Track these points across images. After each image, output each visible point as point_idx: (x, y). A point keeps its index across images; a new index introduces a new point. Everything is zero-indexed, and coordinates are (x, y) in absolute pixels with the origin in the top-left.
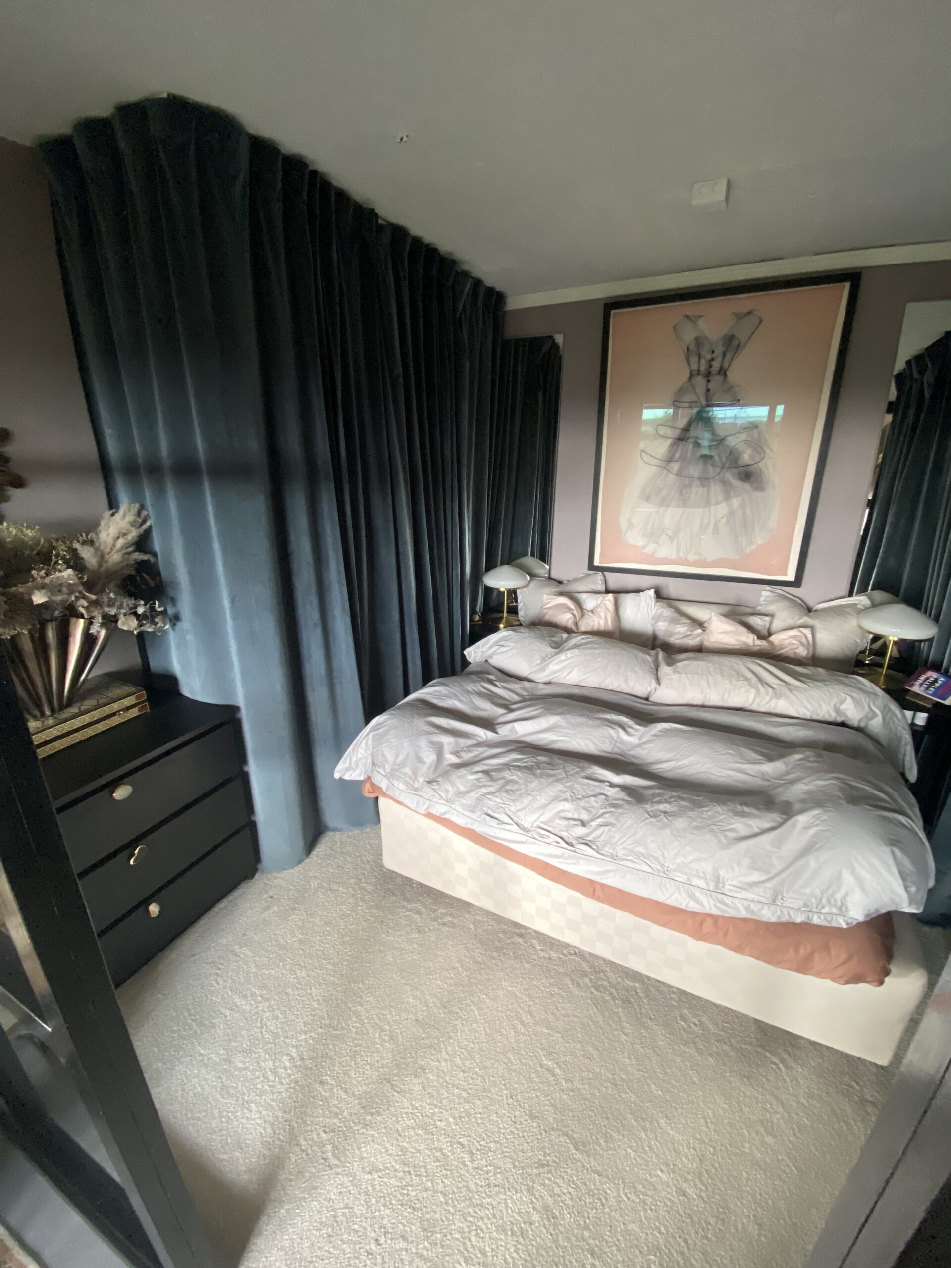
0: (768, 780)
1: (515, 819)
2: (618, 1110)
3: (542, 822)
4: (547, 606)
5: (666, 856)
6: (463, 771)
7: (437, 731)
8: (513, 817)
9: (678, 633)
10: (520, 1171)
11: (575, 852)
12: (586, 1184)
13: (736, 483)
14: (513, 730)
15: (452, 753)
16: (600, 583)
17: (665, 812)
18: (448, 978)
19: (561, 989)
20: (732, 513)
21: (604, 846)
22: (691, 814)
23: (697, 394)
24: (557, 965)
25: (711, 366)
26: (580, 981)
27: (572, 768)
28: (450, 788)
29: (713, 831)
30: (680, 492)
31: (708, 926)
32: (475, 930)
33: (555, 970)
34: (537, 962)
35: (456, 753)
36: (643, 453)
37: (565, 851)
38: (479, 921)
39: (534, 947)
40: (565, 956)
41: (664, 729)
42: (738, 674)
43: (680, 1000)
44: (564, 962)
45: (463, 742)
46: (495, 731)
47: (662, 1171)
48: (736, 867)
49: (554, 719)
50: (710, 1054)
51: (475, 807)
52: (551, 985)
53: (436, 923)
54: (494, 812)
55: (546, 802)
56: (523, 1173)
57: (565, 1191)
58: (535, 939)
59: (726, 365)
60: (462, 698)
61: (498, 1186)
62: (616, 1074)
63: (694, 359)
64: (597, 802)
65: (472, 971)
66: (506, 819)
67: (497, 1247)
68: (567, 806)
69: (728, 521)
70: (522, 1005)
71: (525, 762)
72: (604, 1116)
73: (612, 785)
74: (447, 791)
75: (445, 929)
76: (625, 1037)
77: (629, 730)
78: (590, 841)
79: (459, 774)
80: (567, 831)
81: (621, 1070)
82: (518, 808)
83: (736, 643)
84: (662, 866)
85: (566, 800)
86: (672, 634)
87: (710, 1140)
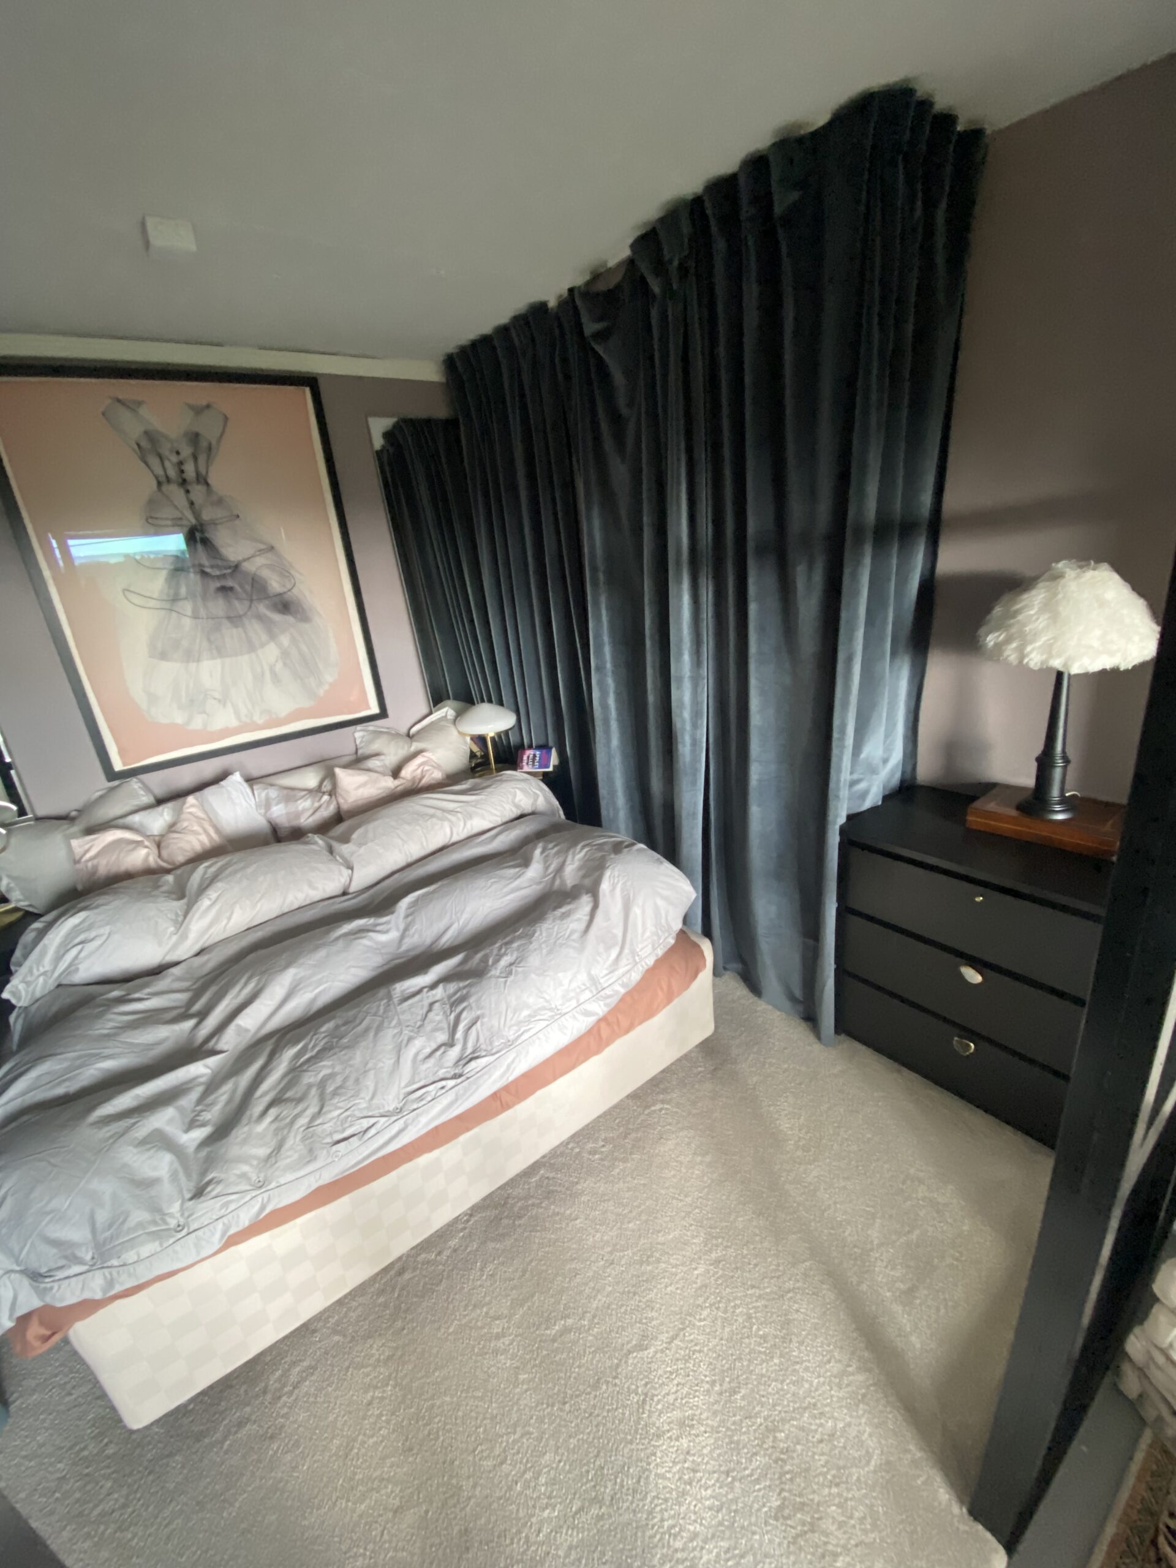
0: (541, 882)
1: (376, 1113)
2: (633, 1276)
3: (407, 1086)
4: (88, 856)
5: (548, 998)
6: (240, 1132)
7: (133, 1121)
8: (370, 1114)
9: (304, 810)
10: (638, 1437)
11: (468, 1078)
12: (677, 1360)
13: (277, 617)
14: (241, 1030)
15: (187, 1131)
16: (142, 792)
17: (511, 964)
18: (375, 1423)
19: (494, 1260)
20: (285, 654)
21: (491, 1043)
22: (532, 947)
23: (176, 507)
24: (467, 1247)
25: (182, 472)
26: (501, 1231)
27: (376, 1005)
28: (245, 1168)
29: (561, 945)
30: (209, 640)
31: (605, 1032)
32: (345, 1336)
33: (469, 1253)
34: (447, 1270)
35: (192, 1125)
36: (126, 592)
37: (456, 1088)
38: (338, 1323)
39: (428, 1262)
40: (465, 1228)
41: (410, 903)
42: (423, 815)
43: (578, 1143)
44: (470, 1235)
45: (188, 1101)
46: (214, 1052)
47: (696, 1269)
48: (598, 958)
49: (289, 976)
50: (631, 1153)
51: (311, 1151)
52: (482, 1270)
53: (284, 1398)
54: (344, 1130)
55: (392, 1061)
56: (641, 1434)
57: (675, 1389)
58: (420, 1254)
59: (203, 471)
60: (107, 1052)
61: (640, 1477)
62: (603, 1256)
63: (154, 461)
64: (437, 1015)
65: (394, 1375)
66: (366, 1123)
67: (695, 1513)
68: (418, 1043)
69: (285, 664)
70: (479, 1324)
71: (314, 1047)
72: (631, 1295)
73: (433, 986)
74: (244, 1176)
75: (305, 1386)
76: (578, 1221)
77: (378, 928)
78: (473, 1052)
79: (239, 1140)
80: (441, 1067)
81: (603, 1248)
82: (367, 1098)
83: (380, 791)
84: (551, 1009)
85: (410, 1039)
86: (298, 815)
87: (691, 1205)
